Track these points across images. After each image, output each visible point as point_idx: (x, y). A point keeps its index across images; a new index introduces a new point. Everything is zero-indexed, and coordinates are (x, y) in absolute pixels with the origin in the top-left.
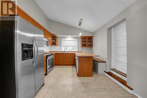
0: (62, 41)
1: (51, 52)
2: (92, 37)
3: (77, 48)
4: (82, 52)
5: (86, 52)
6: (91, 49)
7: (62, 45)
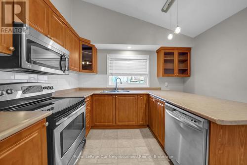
0: (109, 61)
1: (80, 89)
2: (190, 49)
3: (148, 79)
4: (160, 89)
5: (171, 90)
6: (184, 82)
7: (109, 72)
